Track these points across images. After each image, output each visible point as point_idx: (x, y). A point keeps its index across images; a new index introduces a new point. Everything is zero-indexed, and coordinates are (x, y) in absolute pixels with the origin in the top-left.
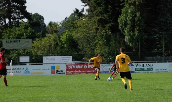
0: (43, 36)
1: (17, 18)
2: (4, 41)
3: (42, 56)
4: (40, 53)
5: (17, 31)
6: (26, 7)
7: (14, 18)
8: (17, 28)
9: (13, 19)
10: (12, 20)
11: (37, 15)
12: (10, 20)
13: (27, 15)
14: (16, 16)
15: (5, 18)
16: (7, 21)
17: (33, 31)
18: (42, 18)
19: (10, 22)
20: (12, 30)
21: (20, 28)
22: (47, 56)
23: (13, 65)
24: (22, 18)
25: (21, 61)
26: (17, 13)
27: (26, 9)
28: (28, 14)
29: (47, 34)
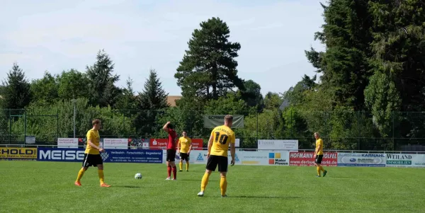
0: (260, 110)
1: (224, 86)
2: (206, 117)
3: (257, 139)
4: (254, 134)
5: (225, 103)
6: (236, 71)
7: (221, 86)
8: (224, 101)
9: (218, 87)
10: (217, 89)
11: (251, 82)
12: (214, 88)
13: (239, 83)
14: (223, 84)
15: (208, 84)
16: (211, 89)
17: (246, 104)
18: (257, 87)
19: (214, 90)
20: (217, 102)
21: (228, 100)
22: (263, 139)
24: (231, 86)
26: (224, 78)
27: (237, 74)
28: (240, 80)
29: (264, 109)
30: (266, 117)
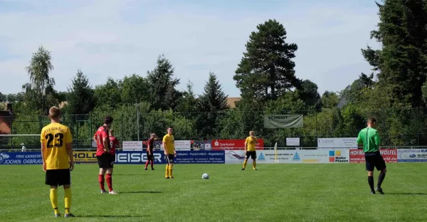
0: (318, 109)
1: (283, 86)
2: (266, 118)
3: (317, 137)
4: (313, 133)
5: (283, 103)
6: (294, 72)
7: (279, 87)
8: (283, 101)
9: (276, 88)
10: (276, 90)
11: (308, 82)
12: (273, 89)
13: (297, 83)
14: (281, 84)
15: (267, 85)
16: (269, 90)
17: (304, 104)
18: (314, 87)
19: (273, 91)
20: (275, 102)
21: (287, 100)
22: (322, 137)
23: (278, 149)
24: (289, 86)
25: (288, 144)
26: (282, 79)
27: (295, 75)
28: (298, 80)
29: (323, 109)
30: (326, 115)
